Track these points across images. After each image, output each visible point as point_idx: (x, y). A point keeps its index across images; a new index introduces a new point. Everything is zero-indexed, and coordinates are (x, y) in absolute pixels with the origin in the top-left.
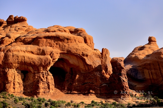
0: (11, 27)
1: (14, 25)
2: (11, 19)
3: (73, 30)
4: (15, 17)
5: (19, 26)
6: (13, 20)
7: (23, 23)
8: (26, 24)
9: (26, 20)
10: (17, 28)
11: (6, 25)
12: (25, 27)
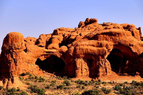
0: (86, 27)
1: (88, 26)
2: (88, 21)
3: (126, 27)
4: (90, 19)
5: (91, 26)
6: (89, 21)
7: (95, 23)
8: (97, 24)
9: (97, 21)
10: (90, 28)
11: (84, 25)
12: (96, 26)
